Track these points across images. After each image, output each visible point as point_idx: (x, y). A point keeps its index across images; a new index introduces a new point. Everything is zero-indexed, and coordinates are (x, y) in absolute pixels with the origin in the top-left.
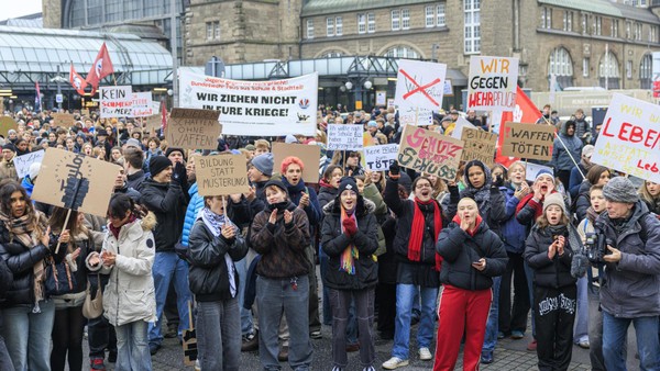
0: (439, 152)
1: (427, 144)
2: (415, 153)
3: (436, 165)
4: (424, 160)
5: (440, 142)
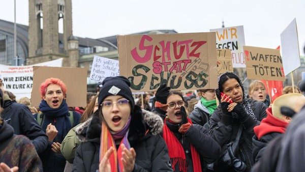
0: (177, 57)
1: (159, 53)
2: (147, 70)
3: (179, 75)
4: (162, 74)
5: (175, 44)
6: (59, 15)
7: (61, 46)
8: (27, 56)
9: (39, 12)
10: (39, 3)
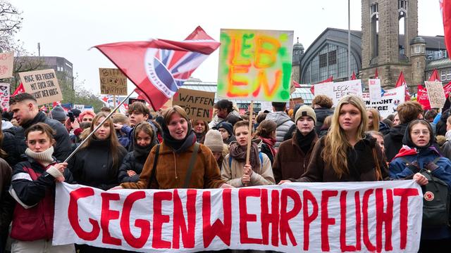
6: (400, 13)
7: (402, 52)
8: (360, 68)
9: (374, 14)
10: (374, 3)
